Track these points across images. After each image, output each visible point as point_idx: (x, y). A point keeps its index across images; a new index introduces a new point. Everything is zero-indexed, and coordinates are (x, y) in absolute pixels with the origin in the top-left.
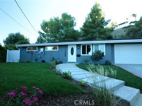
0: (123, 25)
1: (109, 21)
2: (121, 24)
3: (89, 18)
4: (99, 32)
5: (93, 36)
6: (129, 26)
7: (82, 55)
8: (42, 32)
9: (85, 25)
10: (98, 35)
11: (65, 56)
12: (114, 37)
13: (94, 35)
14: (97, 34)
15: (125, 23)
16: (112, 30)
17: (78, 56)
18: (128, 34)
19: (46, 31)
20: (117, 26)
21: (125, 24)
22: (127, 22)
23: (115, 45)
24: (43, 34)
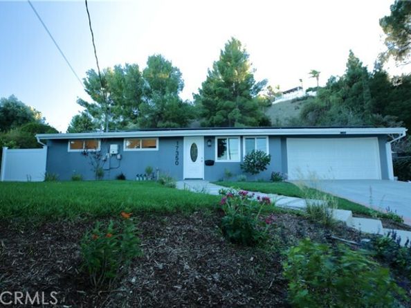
0: (292, 94)
1: (264, 83)
2: (289, 92)
3: (215, 73)
4: (241, 107)
5: (226, 117)
6: (304, 98)
7: (217, 160)
8: (90, 101)
9: (207, 90)
10: (238, 116)
11: (177, 163)
12: (273, 121)
13: (230, 116)
14: (236, 113)
15: (296, 89)
16: (268, 104)
17: (209, 163)
18: (305, 115)
19: (102, 100)
20: (279, 95)
21: (296, 92)
22: (301, 88)
23: (288, 139)
24: (93, 106)
